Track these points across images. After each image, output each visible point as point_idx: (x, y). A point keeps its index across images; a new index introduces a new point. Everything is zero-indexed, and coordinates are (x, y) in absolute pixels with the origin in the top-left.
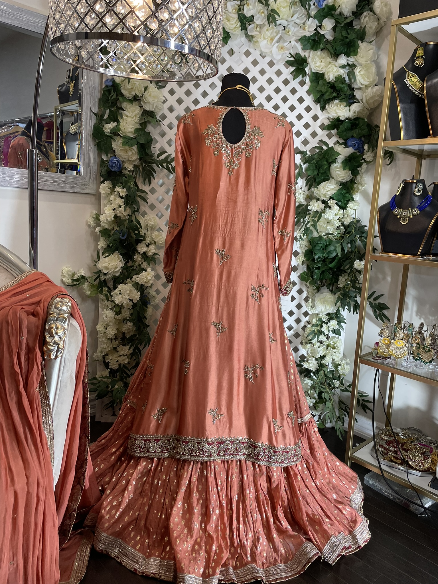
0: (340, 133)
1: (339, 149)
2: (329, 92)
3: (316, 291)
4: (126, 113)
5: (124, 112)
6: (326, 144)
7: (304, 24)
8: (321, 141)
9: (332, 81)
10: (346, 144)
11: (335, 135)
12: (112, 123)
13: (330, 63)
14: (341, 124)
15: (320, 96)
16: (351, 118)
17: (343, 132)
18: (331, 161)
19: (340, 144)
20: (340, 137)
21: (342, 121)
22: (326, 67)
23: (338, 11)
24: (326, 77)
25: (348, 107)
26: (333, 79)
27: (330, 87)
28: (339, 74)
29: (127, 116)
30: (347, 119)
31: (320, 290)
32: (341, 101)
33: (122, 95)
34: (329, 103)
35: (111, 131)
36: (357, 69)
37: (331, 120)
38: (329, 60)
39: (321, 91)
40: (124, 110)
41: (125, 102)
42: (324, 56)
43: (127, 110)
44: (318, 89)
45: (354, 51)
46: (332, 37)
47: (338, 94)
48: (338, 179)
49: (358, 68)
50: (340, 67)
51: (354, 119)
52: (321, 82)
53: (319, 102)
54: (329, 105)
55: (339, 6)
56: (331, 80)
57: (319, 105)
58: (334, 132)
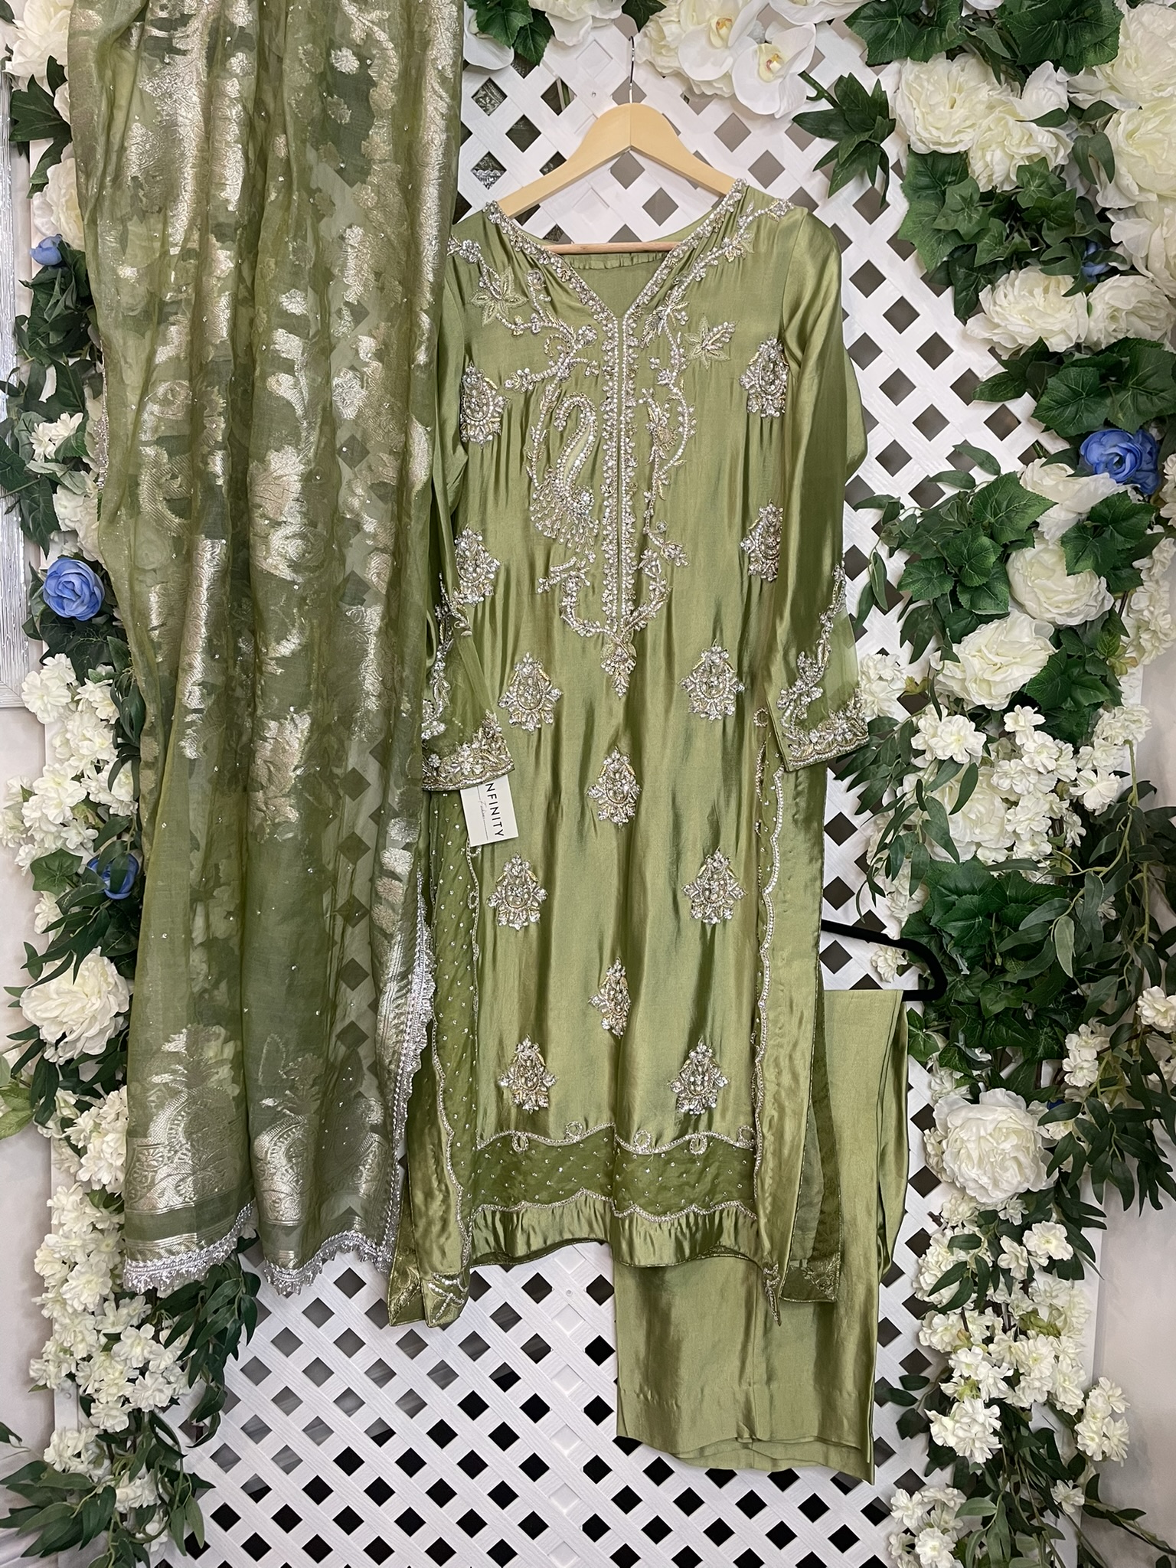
0: (1050, 408)
1: (1049, 482)
2: (994, 232)
6: (988, 462)
8: (964, 449)
9: (1007, 188)
10: (1078, 456)
11: (1027, 420)
13: (991, 107)
14: (1054, 371)
15: (951, 255)
16: (1098, 343)
17: (1062, 404)
18: (1009, 536)
19: (1053, 459)
20: (1047, 429)
21: (1058, 359)
22: (972, 125)
24: (977, 167)
25: (1080, 296)
26: (1008, 177)
27: (993, 214)
28: (1034, 150)
30: (1078, 347)
31: (983, 1091)
32: (1049, 266)
34: (992, 282)
36: (1119, 121)
37: (1005, 357)
38: (986, 91)
39: (956, 232)
44: (940, 223)
45: (1099, 44)
47: (1034, 242)
48: (1048, 616)
49: (1123, 119)
50: (1036, 121)
51: (1110, 348)
52: (955, 194)
53: (949, 284)
54: (993, 290)
56: (998, 178)
57: (949, 293)
58: (1022, 406)
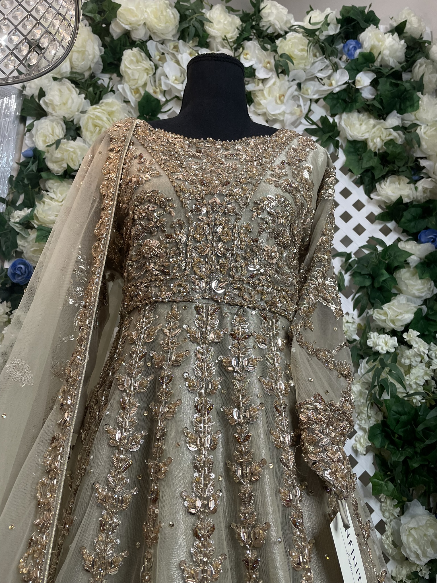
0: (405, 223)
1: (408, 247)
3: (398, 509)
4: (51, 195)
5: (48, 193)
6: (381, 243)
7: (329, 77)
8: (372, 238)
9: (381, 150)
10: (418, 239)
11: (395, 230)
12: (26, 209)
13: (374, 126)
14: (405, 210)
15: (362, 174)
16: (419, 201)
17: (410, 221)
18: (396, 264)
19: (407, 241)
20: (403, 232)
21: (408, 205)
22: (368, 132)
23: (377, 64)
24: (371, 145)
25: (412, 185)
26: (381, 146)
27: (378, 159)
28: (391, 137)
29: (52, 199)
30: (414, 201)
31: (408, 508)
33: (48, 170)
35: (20, 220)
36: (421, 129)
38: (372, 121)
40: (47, 191)
41: (50, 179)
42: (364, 118)
43: (52, 191)
45: (412, 106)
46: (372, 95)
49: (423, 127)
50: (392, 128)
53: (362, 183)
54: (380, 184)
55: (380, 54)
56: (378, 148)
57: (362, 187)
58: (391, 225)
